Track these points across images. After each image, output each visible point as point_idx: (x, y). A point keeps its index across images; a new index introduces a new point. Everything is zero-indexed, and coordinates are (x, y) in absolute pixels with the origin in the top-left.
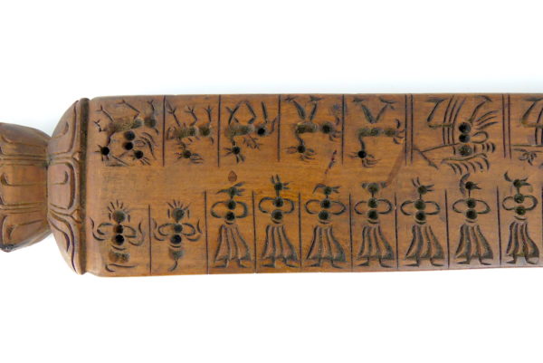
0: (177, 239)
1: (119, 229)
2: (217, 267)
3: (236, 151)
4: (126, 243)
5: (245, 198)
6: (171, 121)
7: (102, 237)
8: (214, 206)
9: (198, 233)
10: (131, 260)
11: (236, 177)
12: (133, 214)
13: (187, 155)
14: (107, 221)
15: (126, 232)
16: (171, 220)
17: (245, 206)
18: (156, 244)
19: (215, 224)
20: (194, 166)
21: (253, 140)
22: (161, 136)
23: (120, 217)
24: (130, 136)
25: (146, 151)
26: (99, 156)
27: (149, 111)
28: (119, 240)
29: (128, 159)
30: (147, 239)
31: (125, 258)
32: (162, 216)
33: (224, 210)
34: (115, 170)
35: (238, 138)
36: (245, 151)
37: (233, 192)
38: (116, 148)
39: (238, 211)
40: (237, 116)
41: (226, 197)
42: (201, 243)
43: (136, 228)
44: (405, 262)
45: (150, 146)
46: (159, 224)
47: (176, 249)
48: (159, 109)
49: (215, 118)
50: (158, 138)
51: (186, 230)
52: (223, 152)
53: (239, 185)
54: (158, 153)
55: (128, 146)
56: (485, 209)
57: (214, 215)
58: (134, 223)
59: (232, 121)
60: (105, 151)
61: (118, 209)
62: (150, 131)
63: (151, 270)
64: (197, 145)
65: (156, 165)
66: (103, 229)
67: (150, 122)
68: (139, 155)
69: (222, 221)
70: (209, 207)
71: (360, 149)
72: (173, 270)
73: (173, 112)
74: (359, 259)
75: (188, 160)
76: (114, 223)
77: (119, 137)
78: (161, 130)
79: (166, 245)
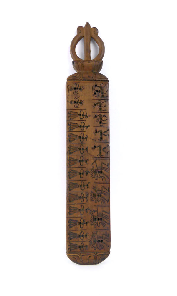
0: (75, 102)
1: (77, 88)
2: (68, 112)
3: (96, 117)
4: (74, 90)
5: (85, 119)
6: (103, 101)
7: (76, 85)
8: (83, 111)
9: (76, 107)
10: (70, 92)
11: (89, 116)
12: (81, 92)
13: (95, 105)
14: (79, 86)
15: (77, 90)
16: (79, 101)
17: (83, 118)
18: (74, 97)
19: (78, 111)
20: (92, 107)
21: (98, 121)
22: (99, 99)
23: (80, 89)
24: (100, 91)
25: (96, 95)
26: (95, 84)
27: (105, 96)
28: (75, 89)
29: (94, 91)
30: (75, 95)
31: (71, 90)
32: (81, 99)
33: (82, 113)
34: (91, 88)
35: (99, 117)
36: (96, 119)
37: (86, 115)
38: (97, 88)
39: (82, 117)
40: (104, 117)
41: (85, 114)
42: (74, 108)
43: (78, 93)
44: (69, 157)
45: (97, 96)
46: (79, 98)
47: (72, 102)
48: (106, 99)
49: (104, 112)
50: (99, 98)
51: (77, 105)
52: (95, 113)
53: (88, 117)
54: (96, 98)
55: (97, 91)
56: (81, 177)
57: (81, 111)
58: (79, 92)
59: (103, 116)
60: (96, 86)
61: (82, 88)
62: (101, 96)
63: (68, 96)
64: (97, 107)
65: (93, 98)
66: (78, 85)
67: (103, 96)
68: (95, 94)
69: (79, 113)
70: (82, 110)
71: (96, 146)
72: (68, 102)
73: (105, 102)
74: (70, 146)
75: (94, 105)
76: (79, 88)
77: (99, 89)
78: (101, 99)
79: (74, 100)
